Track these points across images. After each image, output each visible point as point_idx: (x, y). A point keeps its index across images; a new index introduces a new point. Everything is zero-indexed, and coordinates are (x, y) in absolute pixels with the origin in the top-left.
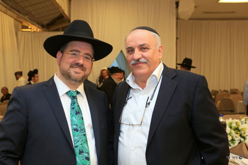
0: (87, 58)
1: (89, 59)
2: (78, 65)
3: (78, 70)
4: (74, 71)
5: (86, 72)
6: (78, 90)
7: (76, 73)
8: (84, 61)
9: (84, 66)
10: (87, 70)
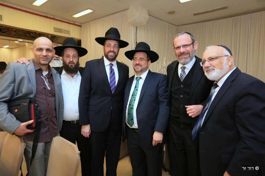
0: (141, 60)
1: (142, 60)
2: (137, 65)
3: (138, 67)
4: (136, 68)
5: (142, 67)
6: (141, 76)
7: (137, 68)
8: (139, 62)
9: (141, 64)
10: (143, 66)
